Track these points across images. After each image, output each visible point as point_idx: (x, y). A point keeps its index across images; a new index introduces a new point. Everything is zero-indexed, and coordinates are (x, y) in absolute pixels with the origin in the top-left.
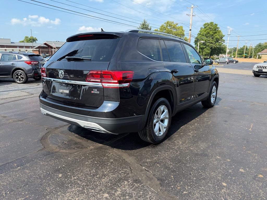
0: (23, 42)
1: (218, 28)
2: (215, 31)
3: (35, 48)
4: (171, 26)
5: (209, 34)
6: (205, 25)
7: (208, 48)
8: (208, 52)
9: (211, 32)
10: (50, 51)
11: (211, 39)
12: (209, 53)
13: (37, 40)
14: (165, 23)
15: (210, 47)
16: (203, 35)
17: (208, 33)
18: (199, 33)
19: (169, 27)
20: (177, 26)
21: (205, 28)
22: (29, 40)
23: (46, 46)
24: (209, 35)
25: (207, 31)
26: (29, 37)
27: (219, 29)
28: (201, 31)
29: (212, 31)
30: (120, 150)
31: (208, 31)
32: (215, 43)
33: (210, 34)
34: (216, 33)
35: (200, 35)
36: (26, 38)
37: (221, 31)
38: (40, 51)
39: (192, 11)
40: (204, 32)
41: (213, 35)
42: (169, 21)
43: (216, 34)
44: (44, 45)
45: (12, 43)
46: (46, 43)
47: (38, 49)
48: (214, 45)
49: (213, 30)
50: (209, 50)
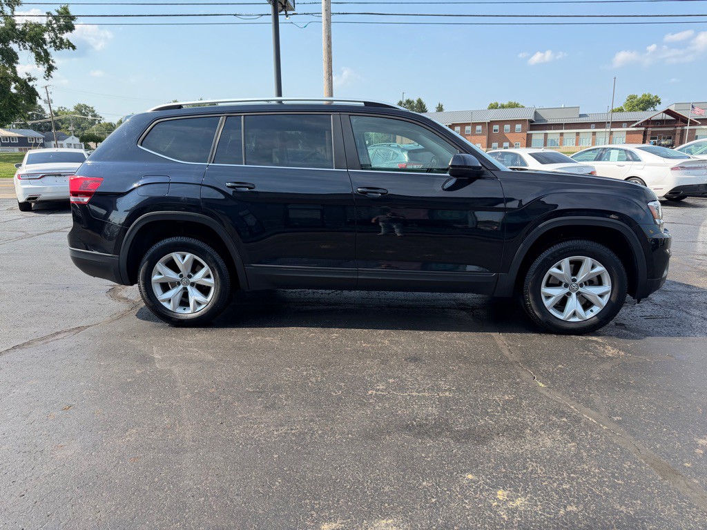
0: (621, 110)
3: (634, 125)
10: (678, 132)
13: (660, 103)
22: (637, 105)
23: (668, 117)
26: (640, 96)
36: (631, 99)
38: (649, 133)
44: (664, 114)
45: (581, 116)
46: (668, 110)
47: (643, 129)
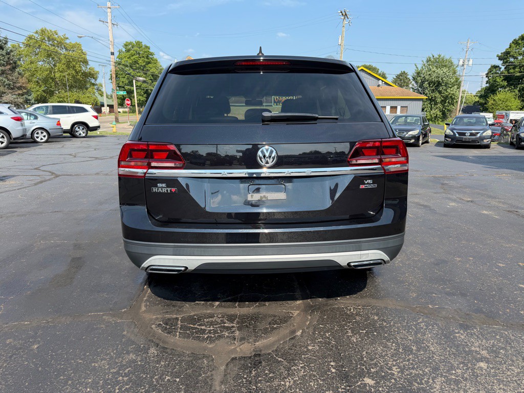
1: (152, 54)
2: (148, 59)
4: (53, 40)
5: (138, 64)
6: (126, 45)
7: (140, 92)
8: (142, 99)
9: (141, 61)
11: (143, 74)
12: (143, 101)
14: (37, 32)
15: (143, 90)
16: (127, 66)
17: (136, 62)
18: (118, 60)
19: (49, 41)
20: (68, 41)
21: (128, 51)
24: (138, 66)
25: (132, 58)
27: (154, 56)
28: (121, 56)
29: (143, 59)
30: (348, 297)
31: (134, 57)
32: (150, 81)
33: (140, 64)
34: (149, 63)
35: (119, 64)
37: (158, 60)
39: (109, 14)
40: (126, 59)
41: (144, 66)
42: (45, 29)
43: (150, 65)
48: (150, 87)
49: (143, 57)
50: (142, 96)
